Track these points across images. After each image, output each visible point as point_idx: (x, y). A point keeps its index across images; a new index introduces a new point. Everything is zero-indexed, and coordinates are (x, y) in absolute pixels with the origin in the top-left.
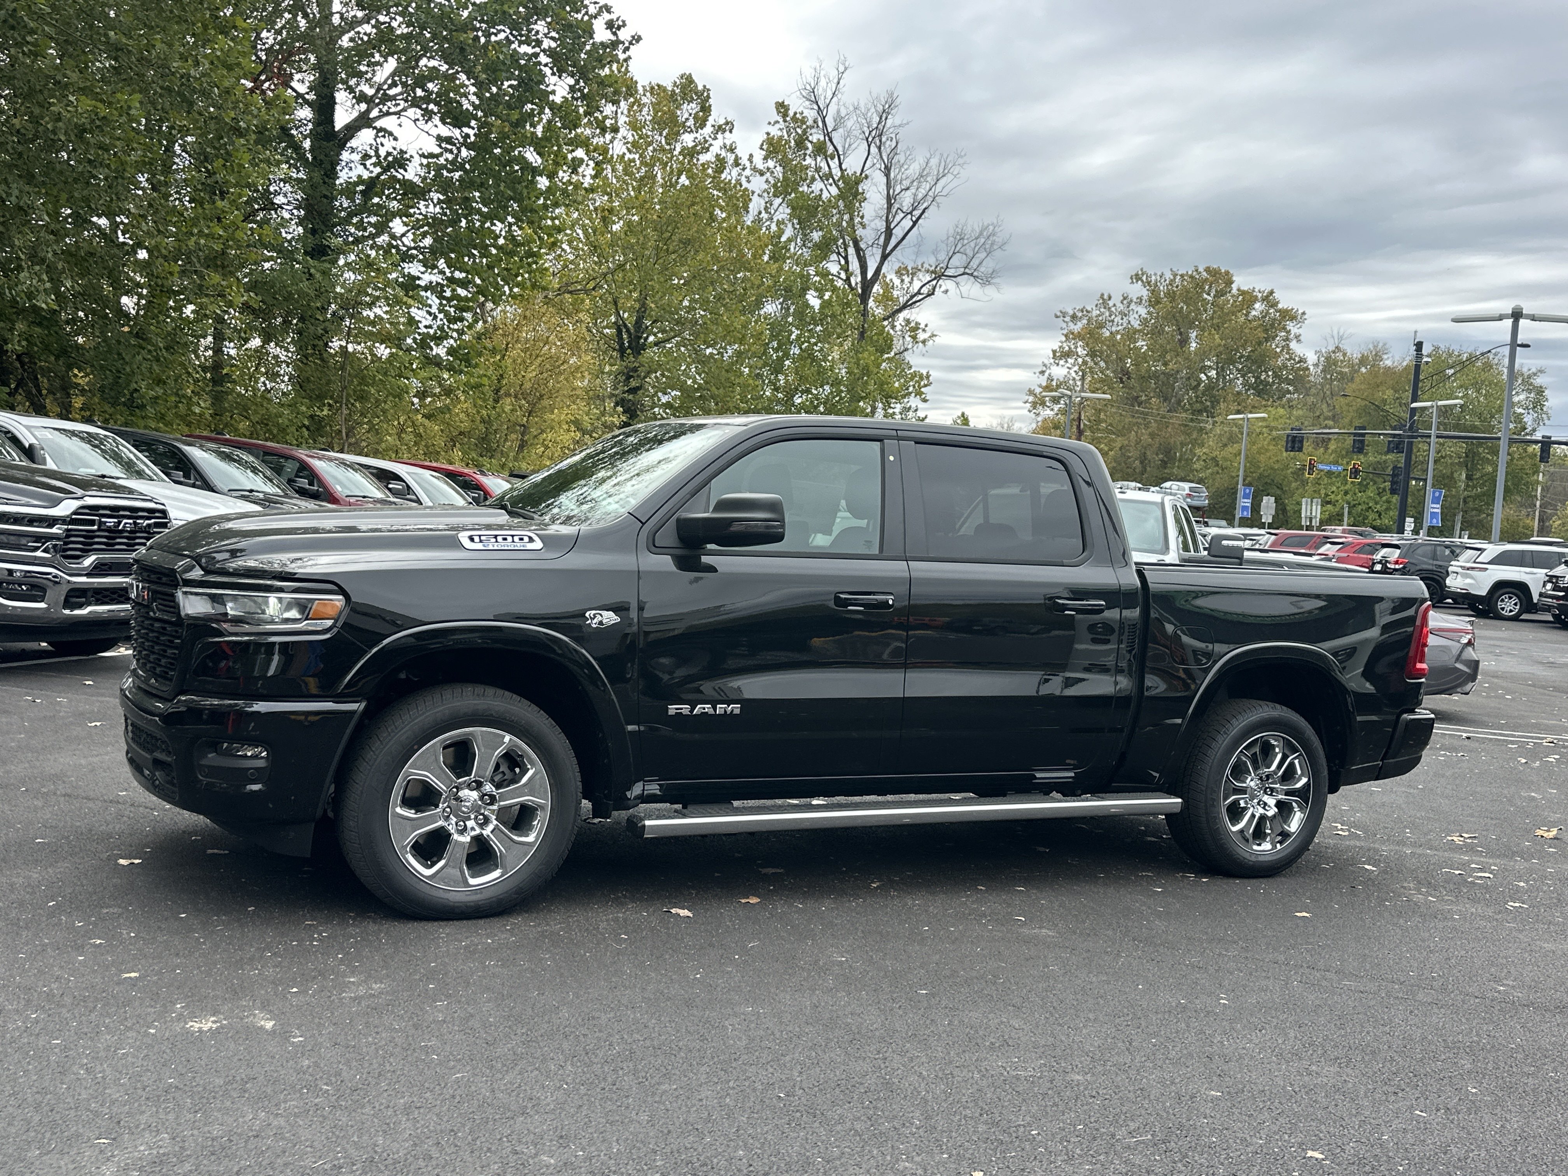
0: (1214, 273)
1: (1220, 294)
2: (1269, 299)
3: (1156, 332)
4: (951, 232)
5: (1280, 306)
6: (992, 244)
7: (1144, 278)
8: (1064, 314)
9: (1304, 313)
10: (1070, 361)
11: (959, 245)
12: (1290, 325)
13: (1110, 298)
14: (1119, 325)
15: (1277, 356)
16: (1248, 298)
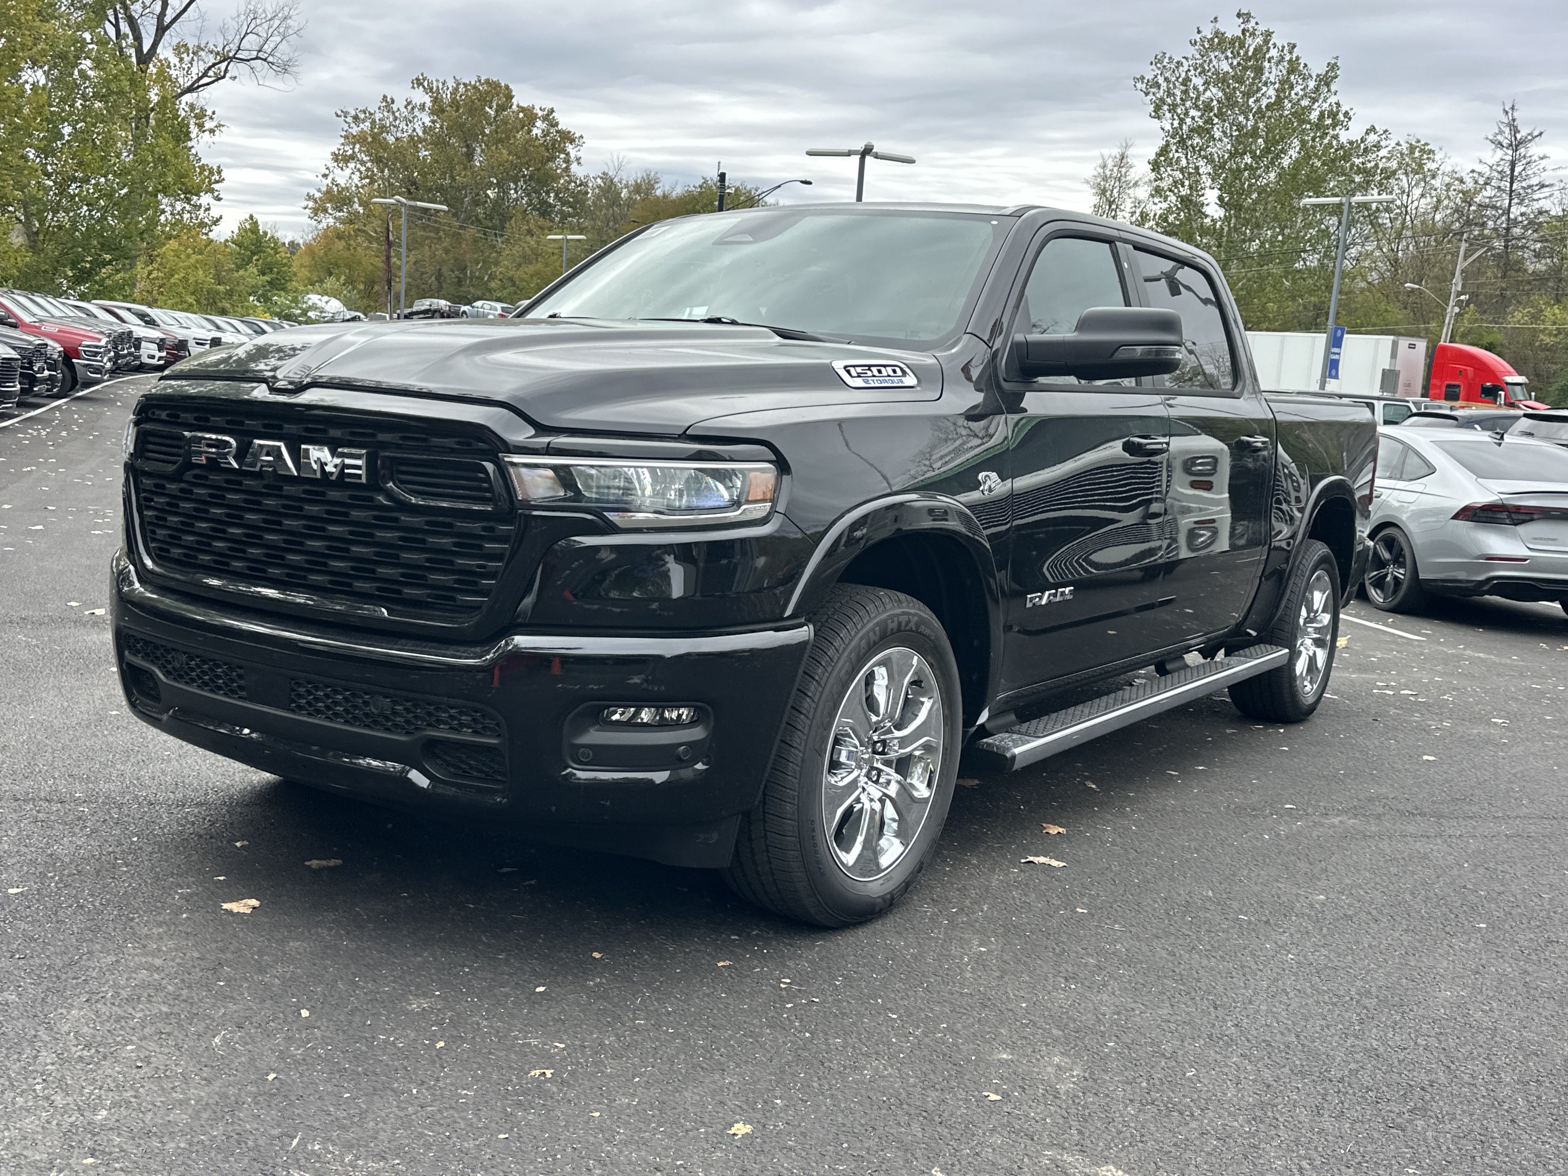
0: (494, 87)
1: (501, 108)
2: (549, 117)
3: (438, 142)
4: (242, 9)
5: (560, 127)
6: (287, 28)
7: (426, 84)
8: (346, 114)
9: (582, 137)
10: (351, 165)
11: (252, 26)
12: (570, 148)
13: (393, 102)
14: (404, 131)
15: (560, 177)
16: (530, 116)
